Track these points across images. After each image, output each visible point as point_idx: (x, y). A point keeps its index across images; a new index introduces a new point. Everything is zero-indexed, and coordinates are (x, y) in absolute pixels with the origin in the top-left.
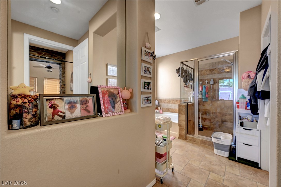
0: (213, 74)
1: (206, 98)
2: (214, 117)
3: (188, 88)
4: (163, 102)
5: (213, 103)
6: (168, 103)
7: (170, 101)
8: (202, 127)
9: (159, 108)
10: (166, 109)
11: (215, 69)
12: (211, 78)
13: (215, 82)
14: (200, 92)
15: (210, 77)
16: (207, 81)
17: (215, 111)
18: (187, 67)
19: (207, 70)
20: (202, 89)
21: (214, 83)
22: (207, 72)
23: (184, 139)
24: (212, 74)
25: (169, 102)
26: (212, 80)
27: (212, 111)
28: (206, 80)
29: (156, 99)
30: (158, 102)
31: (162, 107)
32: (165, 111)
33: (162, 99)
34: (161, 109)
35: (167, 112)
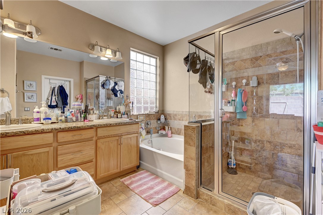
0: (256, 67)
1: (244, 112)
2: (259, 149)
3: (211, 93)
4: (173, 118)
5: (257, 122)
6: (180, 120)
7: (182, 117)
8: (235, 167)
9: (167, 128)
10: (177, 130)
11: (261, 56)
12: (253, 74)
13: (261, 81)
14: (232, 100)
15: (250, 72)
16: (244, 81)
17: (259, 138)
18: (207, 55)
19: (246, 60)
20: (236, 95)
21: (259, 83)
22: (244, 63)
23: (193, 195)
24: (254, 67)
25: (182, 119)
26: (255, 78)
27: (254, 138)
28: (243, 78)
29: (162, 113)
30: (165, 119)
31: (171, 126)
32: (175, 133)
33: (171, 113)
34: (169, 130)
35: (179, 135)
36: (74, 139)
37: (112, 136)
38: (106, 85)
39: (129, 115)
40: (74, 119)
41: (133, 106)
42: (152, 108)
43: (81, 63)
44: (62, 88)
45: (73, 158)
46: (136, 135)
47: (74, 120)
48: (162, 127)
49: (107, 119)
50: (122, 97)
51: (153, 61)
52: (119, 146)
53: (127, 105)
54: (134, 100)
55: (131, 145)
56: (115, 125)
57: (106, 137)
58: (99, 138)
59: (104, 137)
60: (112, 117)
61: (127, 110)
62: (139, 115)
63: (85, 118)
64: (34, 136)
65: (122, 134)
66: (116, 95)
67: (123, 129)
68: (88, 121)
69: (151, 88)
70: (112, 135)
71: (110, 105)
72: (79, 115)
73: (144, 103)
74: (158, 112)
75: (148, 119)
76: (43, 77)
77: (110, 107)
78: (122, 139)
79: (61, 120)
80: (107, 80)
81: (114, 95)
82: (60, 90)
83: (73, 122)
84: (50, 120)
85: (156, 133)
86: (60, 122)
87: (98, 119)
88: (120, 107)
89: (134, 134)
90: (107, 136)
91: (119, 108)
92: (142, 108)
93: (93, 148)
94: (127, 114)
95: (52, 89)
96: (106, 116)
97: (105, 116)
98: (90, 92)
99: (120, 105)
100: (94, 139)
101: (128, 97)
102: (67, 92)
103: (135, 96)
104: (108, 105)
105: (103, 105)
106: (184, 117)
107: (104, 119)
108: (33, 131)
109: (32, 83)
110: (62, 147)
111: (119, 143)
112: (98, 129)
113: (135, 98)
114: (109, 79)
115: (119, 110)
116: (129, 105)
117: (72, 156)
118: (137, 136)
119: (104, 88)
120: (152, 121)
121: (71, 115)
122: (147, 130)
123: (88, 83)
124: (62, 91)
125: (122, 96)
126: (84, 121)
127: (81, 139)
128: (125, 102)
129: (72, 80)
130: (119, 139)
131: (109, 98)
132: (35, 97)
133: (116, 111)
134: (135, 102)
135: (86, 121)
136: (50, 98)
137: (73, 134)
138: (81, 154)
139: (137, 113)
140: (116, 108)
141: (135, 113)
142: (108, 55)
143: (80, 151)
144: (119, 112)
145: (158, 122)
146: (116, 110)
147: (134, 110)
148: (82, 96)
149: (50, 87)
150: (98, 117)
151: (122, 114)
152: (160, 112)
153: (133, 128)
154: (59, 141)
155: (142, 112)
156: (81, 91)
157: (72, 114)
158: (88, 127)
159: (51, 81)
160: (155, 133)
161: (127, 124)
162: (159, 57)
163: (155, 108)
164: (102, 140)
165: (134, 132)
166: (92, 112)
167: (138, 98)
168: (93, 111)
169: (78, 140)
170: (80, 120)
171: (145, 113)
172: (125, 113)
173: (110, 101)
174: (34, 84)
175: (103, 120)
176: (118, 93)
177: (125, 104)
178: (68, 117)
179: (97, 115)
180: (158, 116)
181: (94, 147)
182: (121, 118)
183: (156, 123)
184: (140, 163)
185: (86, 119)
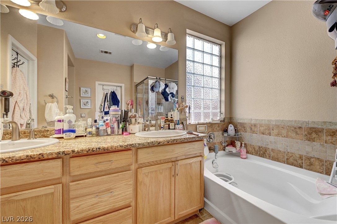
4: (248, 129)
6: (263, 134)
7: (269, 130)
9: (238, 144)
10: (257, 148)
25: (267, 132)
29: (229, 121)
30: (235, 130)
31: (247, 142)
32: (254, 153)
33: (246, 121)
34: (243, 147)
35: (261, 157)
36: (98, 170)
37: (162, 162)
38: (156, 88)
39: (185, 124)
40: (109, 130)
41: (190, 112)
42: (215, 114)
43: (132, 67)
44: (114, 94)
45: (97, 203)
46: (199, 159)
47: (109, 133)
48: (229, 142)
49: (155, 130)
50: (173, 102)
51: (216, 49)
52: (173, 179)
53: (182, 111)
54: (191, 104)
55: (191, 176)
56: (166, 143)
57: (153, 164)
58: (141, 166)
59: (150, 165)
60: (162, 128)
61: (182, 117)
62: (199, 124)
63: (124, 130)
64: (26, 167)
65: (177, 157)
66: (167, 100)
67: (179, 151)
68: (127, 135)
69: (213, 87)
70: (161, 160)
71: (161, 110)
72: (116, 125)
73: (204, 108)
74: (224, 121)
75: (210, 130)
76: (97, 83)
77: (160, 114)
78: (178, 167)
79: (90, 133)
80: (156, 82)
81: (164, 100)
82: (112, 96)
83: (108, 135)
84: (72, 133)
85: (222, 150)
86: (88, 135)
87: (142, 131)
88: (172, 113)
89: (195, 159)
90: (153, 162)
91: (172, 115)
92: (202, 114)
93: (130, 183)
94: (182, 123)
95: (105, 95)
96: (154, 127)
97: (152, 126)
98: (140, 97)
99: (173, 111)
100: (133, 167)
101: (183, 99)
102: (119, 97)
103: (193, 97)
104: (158, 112)
105: (152, 110)
106: (273, 130)
107: (151, 131)
108: (22, 158)
109: (87, 89)
110: (78, 184)
111: (173, 173)
112: (139, 151)
113: (193, 101)
114: (159, 80)
115: (172, 118)
116: (185, 110)
117: (94, 199)
118: (201, 161)
119: (154, 91)
120: (216, 133)
121: (104, 126)
122: (209, 146)
123: (138, 87)
124: (113, 97)
125: (173, 100)
126: (123, 133)
127: (110, 169)
128: (179, 106)
129: (123, 85)
130: (173, 168)
131: (159, 104)
132: (89, 103)
133: (167, 120)
134: (193, 106)
135: (125, 134)
136: (103, 105)
137: (96, 161)
138: (110, 195)
139: (195, 122)
140: (167, 115)
141: (193, 122)
142: (156, 36)
143: (109, 190)
144: (172, 121)
145: (225, 135)
146: (167, 117)
147: (191, 118)
148: (132, 101)
149: (103, 93)
150: (142, 127)
151: (175, 123)
152: (226, 121)
153: (194, 148)
154: (72, 175)
155: (202, 121)
156: (131, 96)
157: (107, 124)
158: (121, 148)
159: (104, 87)
160: (220, 151)
161: (186, 141)
162: (224, 43)
163: (219, 115)
164: (145, 170)
165: (196, 153)
166: (133, 120)
167: (196, 101)
168: (136, 119)
169: (105, 171)
170: (116, 133)
171: (205, 122)
172: (180, 122)
173: (160, 106)
174: (89, 90)
175: (149, 132)
176: (169, 97)
177: (179, 109)
178: (101, 128)
179: (141, 125)
180: (225, 126)
181: (132, 182)
182: (174, 129)
183: (221, 135)
184: (205, 203)
185: (126, 130)
